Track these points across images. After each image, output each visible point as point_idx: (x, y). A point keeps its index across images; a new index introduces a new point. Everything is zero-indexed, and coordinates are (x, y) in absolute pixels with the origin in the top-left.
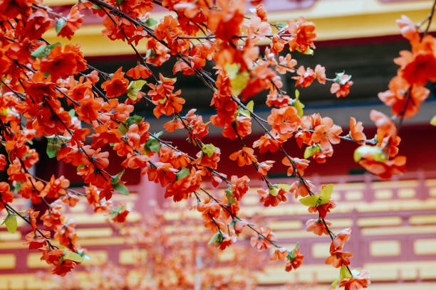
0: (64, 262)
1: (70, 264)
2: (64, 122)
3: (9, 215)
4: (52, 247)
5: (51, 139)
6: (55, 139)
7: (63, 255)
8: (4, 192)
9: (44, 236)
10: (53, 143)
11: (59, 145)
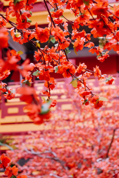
0: (98, 102)
1: (102, 103)
2: (111, 28)
3: (73, 79)
4: (93, 95)
5: (101, 39)
6: (103, 39)
7: (98, 99)
8: (71, 69)
9: (89, 90)
10: (102, 41)
11: (105, 42)
